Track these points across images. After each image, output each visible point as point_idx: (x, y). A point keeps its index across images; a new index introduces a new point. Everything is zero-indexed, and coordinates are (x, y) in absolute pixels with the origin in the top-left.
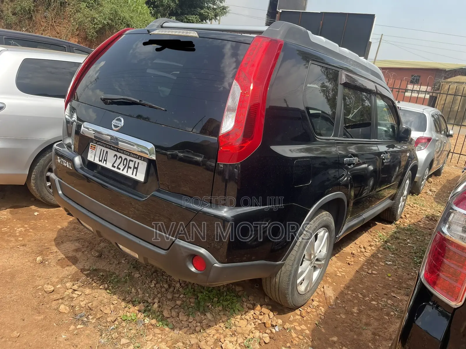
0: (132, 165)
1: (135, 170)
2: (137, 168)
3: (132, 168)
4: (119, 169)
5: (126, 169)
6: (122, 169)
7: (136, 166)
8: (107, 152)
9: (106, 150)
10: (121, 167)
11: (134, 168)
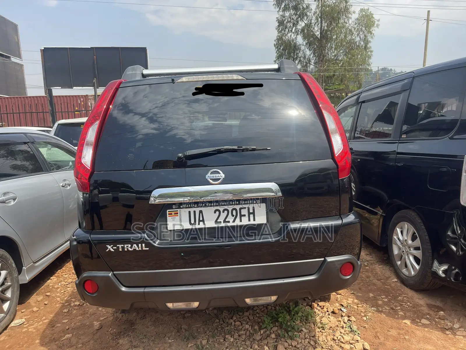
0: (245, 212)
1: (252, 216)
2: (253, 213)
3: (247, 215)
4: (229, 222)
5: (238, 219)
6: (231, 220)
7: (251, 211)
8: (201, 212)
9: (197, 210)
10: (230, 219)
11: (249, 214)
